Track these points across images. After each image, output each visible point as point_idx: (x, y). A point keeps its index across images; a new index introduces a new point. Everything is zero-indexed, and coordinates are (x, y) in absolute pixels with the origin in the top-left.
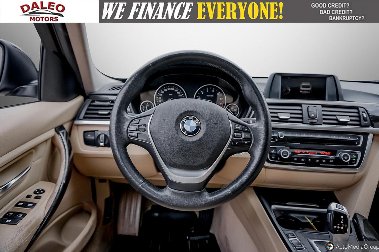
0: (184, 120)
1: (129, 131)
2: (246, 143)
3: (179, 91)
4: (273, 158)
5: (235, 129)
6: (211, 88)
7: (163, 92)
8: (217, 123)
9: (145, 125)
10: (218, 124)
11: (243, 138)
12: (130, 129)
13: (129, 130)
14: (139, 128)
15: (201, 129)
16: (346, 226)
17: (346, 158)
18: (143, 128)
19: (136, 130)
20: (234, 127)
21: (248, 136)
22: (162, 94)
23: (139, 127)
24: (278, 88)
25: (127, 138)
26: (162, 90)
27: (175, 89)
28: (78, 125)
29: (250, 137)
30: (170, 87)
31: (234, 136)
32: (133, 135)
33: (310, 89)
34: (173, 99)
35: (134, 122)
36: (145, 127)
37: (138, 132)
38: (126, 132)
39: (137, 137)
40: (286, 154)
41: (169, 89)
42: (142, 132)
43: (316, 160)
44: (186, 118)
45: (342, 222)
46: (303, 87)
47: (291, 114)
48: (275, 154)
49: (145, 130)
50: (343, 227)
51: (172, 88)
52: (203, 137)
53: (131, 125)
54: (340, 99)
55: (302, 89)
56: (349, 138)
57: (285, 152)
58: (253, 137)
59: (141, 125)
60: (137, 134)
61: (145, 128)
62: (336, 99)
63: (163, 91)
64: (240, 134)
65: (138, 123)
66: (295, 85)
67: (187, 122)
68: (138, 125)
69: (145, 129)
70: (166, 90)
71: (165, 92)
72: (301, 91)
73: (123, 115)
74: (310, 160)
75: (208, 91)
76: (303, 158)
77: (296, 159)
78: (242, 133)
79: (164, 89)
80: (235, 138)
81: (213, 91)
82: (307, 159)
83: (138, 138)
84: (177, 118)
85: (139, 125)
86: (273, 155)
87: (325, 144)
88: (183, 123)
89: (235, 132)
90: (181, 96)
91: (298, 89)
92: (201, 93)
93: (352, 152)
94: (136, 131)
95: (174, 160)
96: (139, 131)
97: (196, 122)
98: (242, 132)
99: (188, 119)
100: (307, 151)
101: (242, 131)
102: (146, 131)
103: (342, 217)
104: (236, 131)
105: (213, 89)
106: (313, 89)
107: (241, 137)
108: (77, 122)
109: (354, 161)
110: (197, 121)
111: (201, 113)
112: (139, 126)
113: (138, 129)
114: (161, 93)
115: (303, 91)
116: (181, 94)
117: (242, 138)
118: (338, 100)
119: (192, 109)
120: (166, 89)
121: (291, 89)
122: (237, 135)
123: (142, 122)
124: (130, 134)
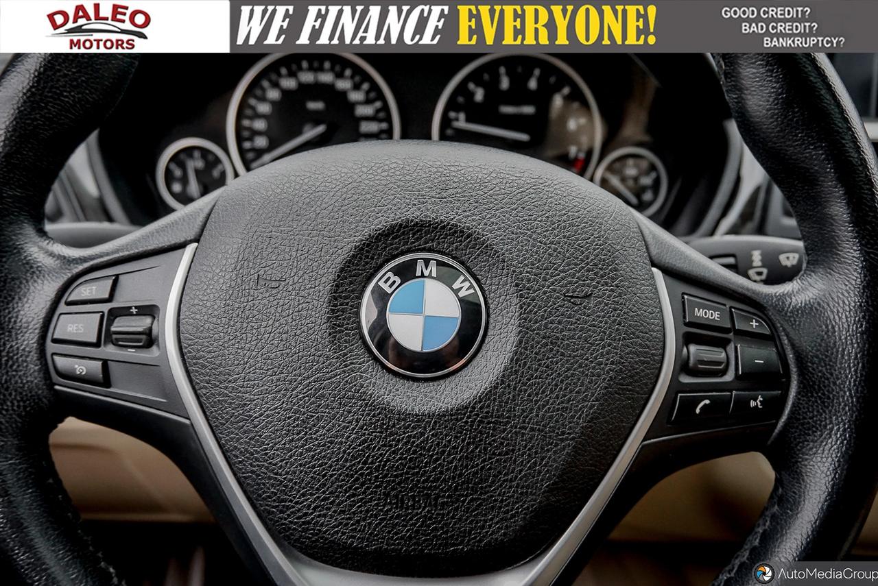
0: (385, 279)
1: (51, 348)
2: (753, 404)
3: (357, 87)
5: (687, 324)
6: (520, 70)
7: (274, 94)
8: (587, 296)
9: (150, 311)
10: (593, 302)
11: (737, 376)
12: (55, 337)
13: (55, 341)
14: (113, 329)
15: (490, 332)
18: (140, 329)
19: (94, 339)
20: (681, 309)
22: (273, 103)
23: (110, 323)
25: (42, 391)
26: (270, 81)
27: (340, 75)
29: (776, 367)
30: (311, 69)
31: (684, 367)
32: (80, 367)
35: (84, 291)
36: (148, 320)
37: (109, 351)
38: (34, 356)
39: (106, 381)
41: (307, 77)
42: (131, 354)
44: (397, 271)
49: (149, 340)
51: (321, 69)
52: (503, 381)
53: (62, 308)
58: (794, 369)
59: (125, 312)
60: (106, 363)
61: (150, 329)
63: (276, 85)
64: (719, 355)
65: (106, 296)
67: (402, 294)
68: (105, 308)
69: (149, 332)
70: (289, 83)
71: (286, 93)
75: (505, 83)
78: (731, 348)
79: (280, 75)
80: (686, 379)
81: (533, 84)
83: (111, 390)
84: (342, 270)
85: (111, 311)
88: (382, 298)
89: (687, 339)
90: (367, 110)
92: (472, 94)
94: (97, 345)
95: (331, 525)
96: (115, 343)
97: (456, 292)
98: (728, 341)
99: (406, 273)
101: (731, 335)
102: (154, 348)
104: (693, 333)
105: (530, 75)
107: (724, 372)
110: (466, 286)
111: (490, 236)
112: (115, 314)
113: (106, 336)
114: (263, 99)
116: (368, 102)
117: (729, 377)
119: (434, 212)
120: (292, 74)
122: (702, 362)
123: (133, 290)
124: (61, 362)
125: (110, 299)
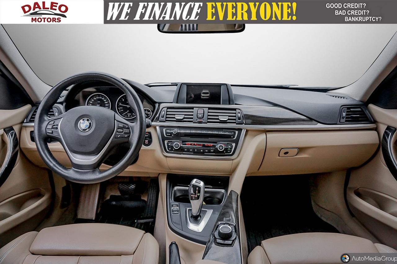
1: (47, 129)
2: (125, 136)
3: (105, 99)
4: (170, 149)
7: (93, 100)
9: (57, 125)
11: (124, 133)
16: (199, 194)
17: (221, 148)
20: (118, 125)
21: (127, 131)
22: (92, 101)
24: (184, 95)
25: (45, 134)
27: (103, 97)
28: (26, 127)
29: (129, 132)
30: (98, 96)
32: (50, 131)
33: (208, 95)
34: (100, 106)
35: (50, 123)
38: (45, 130)
39: (52, 133)
40: (178, 146)
41: (98, 98)
42: (55, 130)
43: (201, 150)
45: (197, 192)
46: (204, 93)
47: (185, 115)
48: (171, 146)
49: (57, 128)
50: (197, 195)
51: (100, 97)
52: (93, 132)
53: (48, 125)
54: (231, 103)
55: (202, 95)
56: (227, 133)
57: (177, 144)
58: (131, 132)
59: (55, 125)
60: (52, 131)
62: (228, 103)
63: (93, 99)
66: (198, 92)
68: (53, 125)
69: (57, 127)
70: (95, 99)
72: (202, 97)
73: (44, 118)
74: (196, 150)
76: (191, 149)
77: (186, 150)
79: (94, 97)
80: (117, 133)
82: (194, 150)
84: (76, 120)
86: (170, 147)
87: (208, 138)
88: (80, 122)
90: (107, 103)
91: (200, 95)
92: (123, 100)
93: (228, 144)
95: (74, 148)
96: (53, 129)
98: (123, 129)
100: (196, 143)
103: (197, 188)
104: (119, 128)
106: (210, 95)
107: (122, 132)
108: (24, 124)
109: (229, 150)
113: (52, 128)
115: (203, 96)
116: (107, 101)
118: (230, 104)
120: (96, 97)
121: (195, 96)
122: (119, 131)
123: (56, 123)
124: (48, 131)
125: (53, 124)
